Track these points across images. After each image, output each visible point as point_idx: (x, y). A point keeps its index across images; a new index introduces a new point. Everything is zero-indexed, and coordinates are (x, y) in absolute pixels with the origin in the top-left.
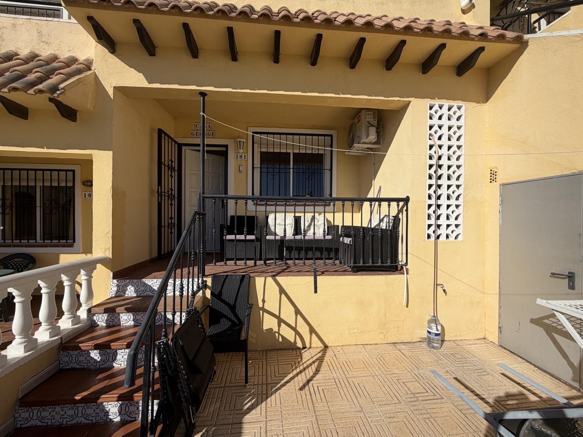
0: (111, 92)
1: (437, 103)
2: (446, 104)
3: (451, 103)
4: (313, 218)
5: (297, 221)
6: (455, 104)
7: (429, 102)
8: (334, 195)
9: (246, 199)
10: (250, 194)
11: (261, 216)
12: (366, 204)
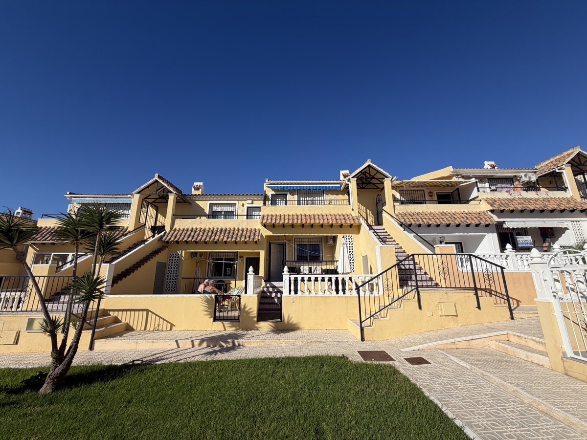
0: (264, 237)
1: (345, 235)
2: (348, 235)
3: (349, 235)
4: (316, 267)
5: (310, 269)
6: (350, 235)
7: (343, 235)
8: (324, 260)
9: (293, 261)
10: (294, 260)
11: (297, 267)
12: (335, 262)
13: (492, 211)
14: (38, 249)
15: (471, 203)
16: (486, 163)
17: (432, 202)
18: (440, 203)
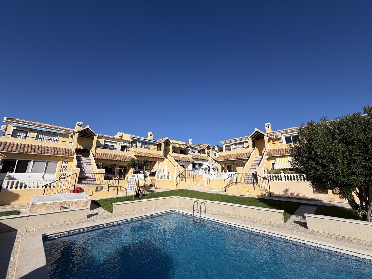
8: (148, 169)
13: (192, 158)
14: (5, 156)
15: (188, 155)
16: (190, 139)
17: (179, 153)
18: (181, 154)
